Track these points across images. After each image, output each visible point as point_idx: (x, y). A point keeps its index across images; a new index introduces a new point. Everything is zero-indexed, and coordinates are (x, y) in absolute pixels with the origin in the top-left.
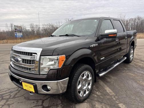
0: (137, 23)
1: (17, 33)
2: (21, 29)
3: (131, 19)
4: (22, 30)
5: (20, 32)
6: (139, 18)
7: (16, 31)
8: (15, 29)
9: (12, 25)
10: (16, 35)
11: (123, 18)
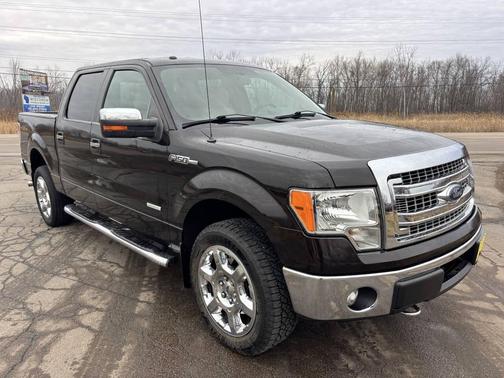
0: (454, 78)
1: (30, 97)
2: (47, 84)
3: (434, 63)
4: (47, 89)
5: (43, 94)
6: (461, 63)
7: (26, 88)
8: (25, 84)
9: (15, 68)
10: (24, 102)
11: (407, 60)
